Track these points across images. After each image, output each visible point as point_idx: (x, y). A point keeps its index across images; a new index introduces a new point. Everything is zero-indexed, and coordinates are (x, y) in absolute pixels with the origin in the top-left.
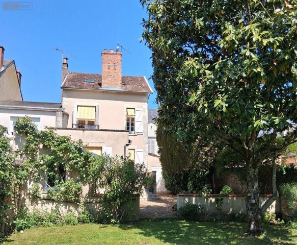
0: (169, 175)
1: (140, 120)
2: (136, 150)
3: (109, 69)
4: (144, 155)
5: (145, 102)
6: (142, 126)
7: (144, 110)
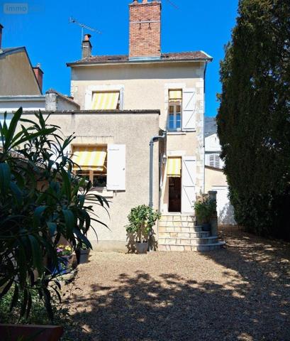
0: (242, 199)
1: (191, 107)
2: (184, 158)
3: (140, 28)
4: (198, 167)
5: (199, 77)
6: (194, 118)
7: (198, 89)
